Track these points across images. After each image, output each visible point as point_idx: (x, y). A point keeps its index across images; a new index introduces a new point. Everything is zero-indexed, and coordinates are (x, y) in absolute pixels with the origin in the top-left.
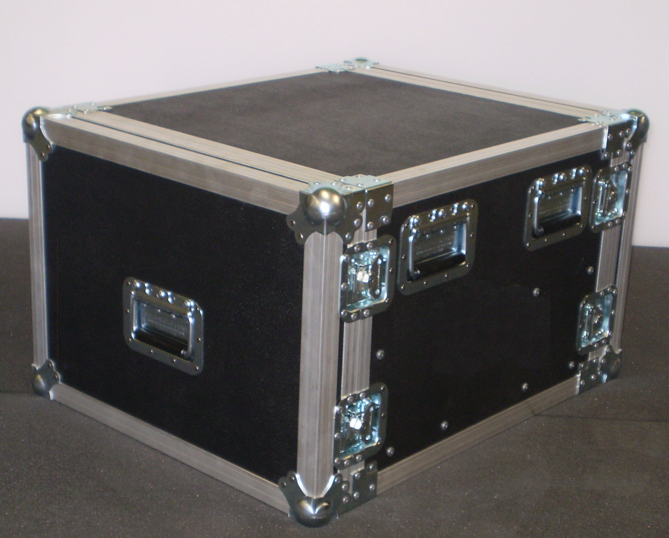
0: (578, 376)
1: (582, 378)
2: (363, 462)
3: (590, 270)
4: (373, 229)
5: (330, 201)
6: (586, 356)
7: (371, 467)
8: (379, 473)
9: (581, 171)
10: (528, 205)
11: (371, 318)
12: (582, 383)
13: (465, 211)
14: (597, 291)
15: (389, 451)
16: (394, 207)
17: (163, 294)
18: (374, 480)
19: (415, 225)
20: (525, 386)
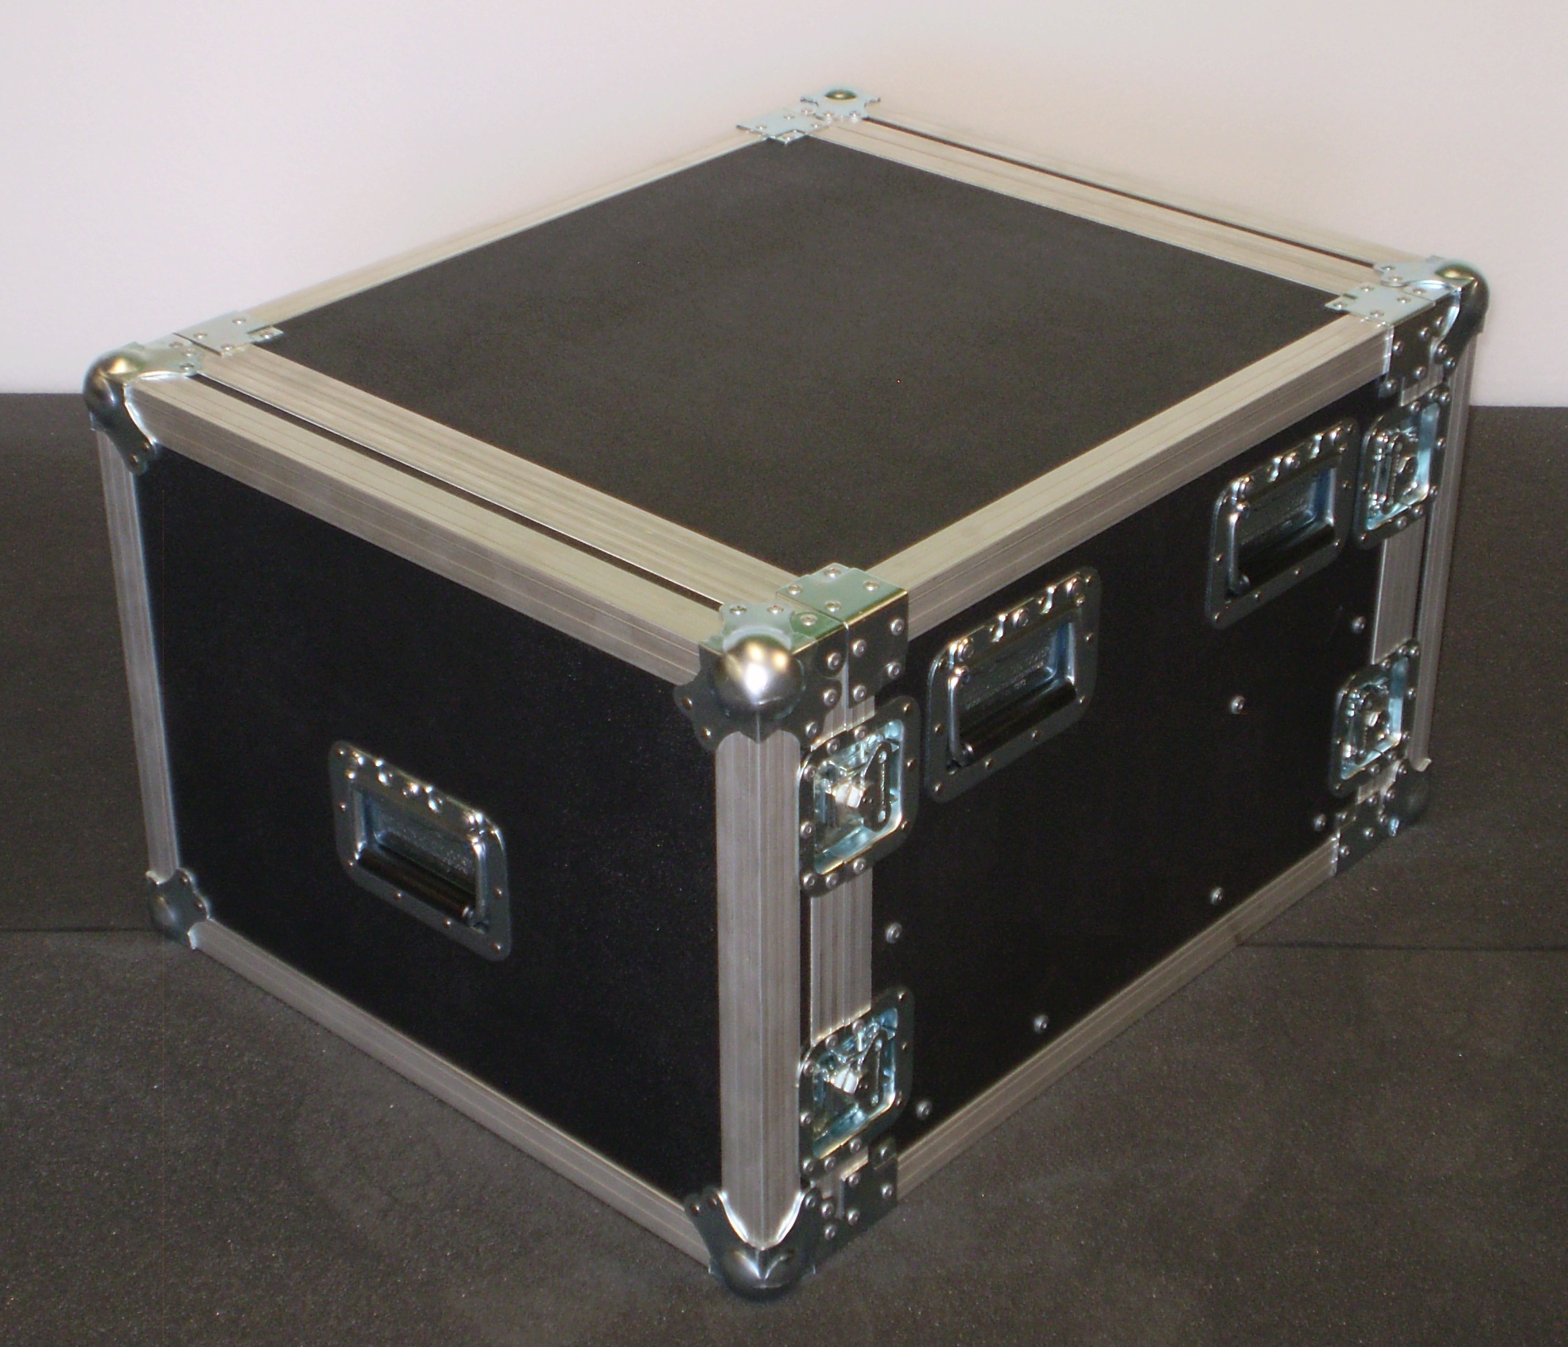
0: (1334, 839)
1: (1342, 842)
2: (866, 1148)
3: (1357, 624)
4: (866, 697)
5: (768, 663)
6: (1352, 796)
7: (883, 1152)
8: (901, 1158)
9: (1333, 435)
10: (1214, 532)
11: (870, 871)
12: (1343, 851)
13: (1072, 596)
14: (1373, 663)
15: (922, 1108)
16: (910, 638)
17: (414, 788)
18: (891, 1174)
19: (961, 660)
20: (1216, 895)
